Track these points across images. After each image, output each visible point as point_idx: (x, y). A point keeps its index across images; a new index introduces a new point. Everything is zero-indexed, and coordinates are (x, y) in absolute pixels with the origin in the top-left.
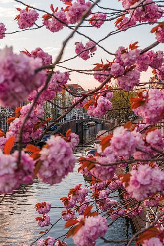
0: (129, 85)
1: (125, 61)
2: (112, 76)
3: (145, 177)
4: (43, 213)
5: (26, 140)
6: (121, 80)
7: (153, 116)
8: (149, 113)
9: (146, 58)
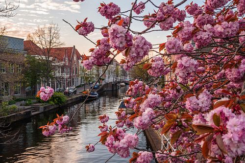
0: (167, 27)
1: (165, 11)
2: (157, 21)
3: (186, 63)
4: (104, 122)
5: (101, 63)
6: (162, 24)
7: (186, 36)
8: (184, 34)
9: (176, 13)
